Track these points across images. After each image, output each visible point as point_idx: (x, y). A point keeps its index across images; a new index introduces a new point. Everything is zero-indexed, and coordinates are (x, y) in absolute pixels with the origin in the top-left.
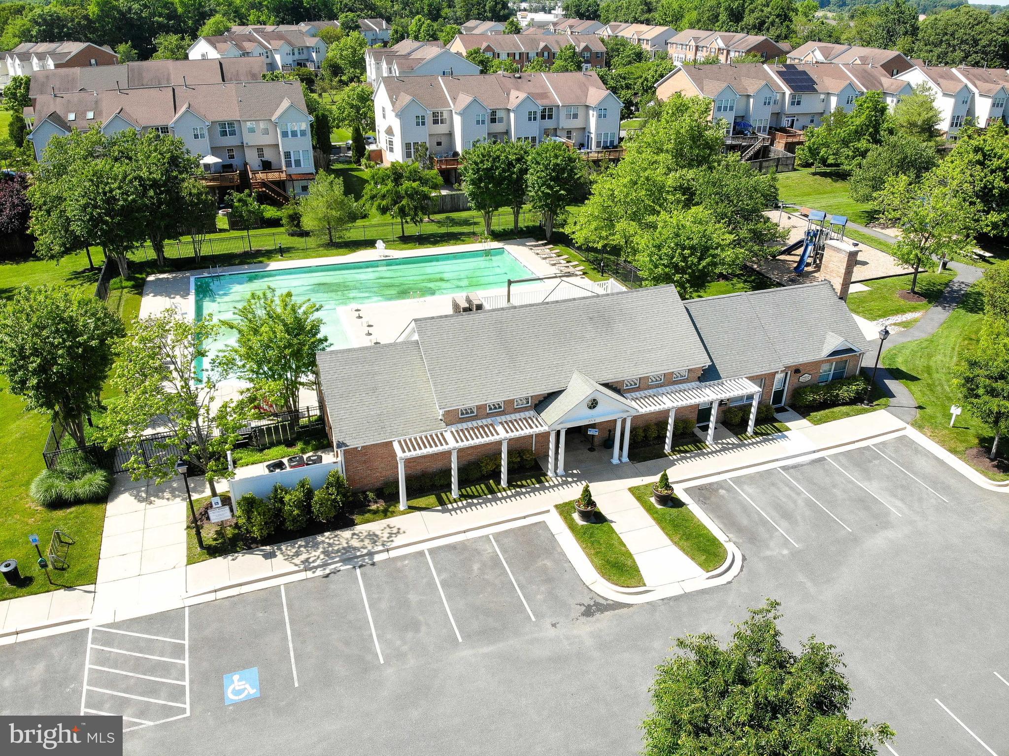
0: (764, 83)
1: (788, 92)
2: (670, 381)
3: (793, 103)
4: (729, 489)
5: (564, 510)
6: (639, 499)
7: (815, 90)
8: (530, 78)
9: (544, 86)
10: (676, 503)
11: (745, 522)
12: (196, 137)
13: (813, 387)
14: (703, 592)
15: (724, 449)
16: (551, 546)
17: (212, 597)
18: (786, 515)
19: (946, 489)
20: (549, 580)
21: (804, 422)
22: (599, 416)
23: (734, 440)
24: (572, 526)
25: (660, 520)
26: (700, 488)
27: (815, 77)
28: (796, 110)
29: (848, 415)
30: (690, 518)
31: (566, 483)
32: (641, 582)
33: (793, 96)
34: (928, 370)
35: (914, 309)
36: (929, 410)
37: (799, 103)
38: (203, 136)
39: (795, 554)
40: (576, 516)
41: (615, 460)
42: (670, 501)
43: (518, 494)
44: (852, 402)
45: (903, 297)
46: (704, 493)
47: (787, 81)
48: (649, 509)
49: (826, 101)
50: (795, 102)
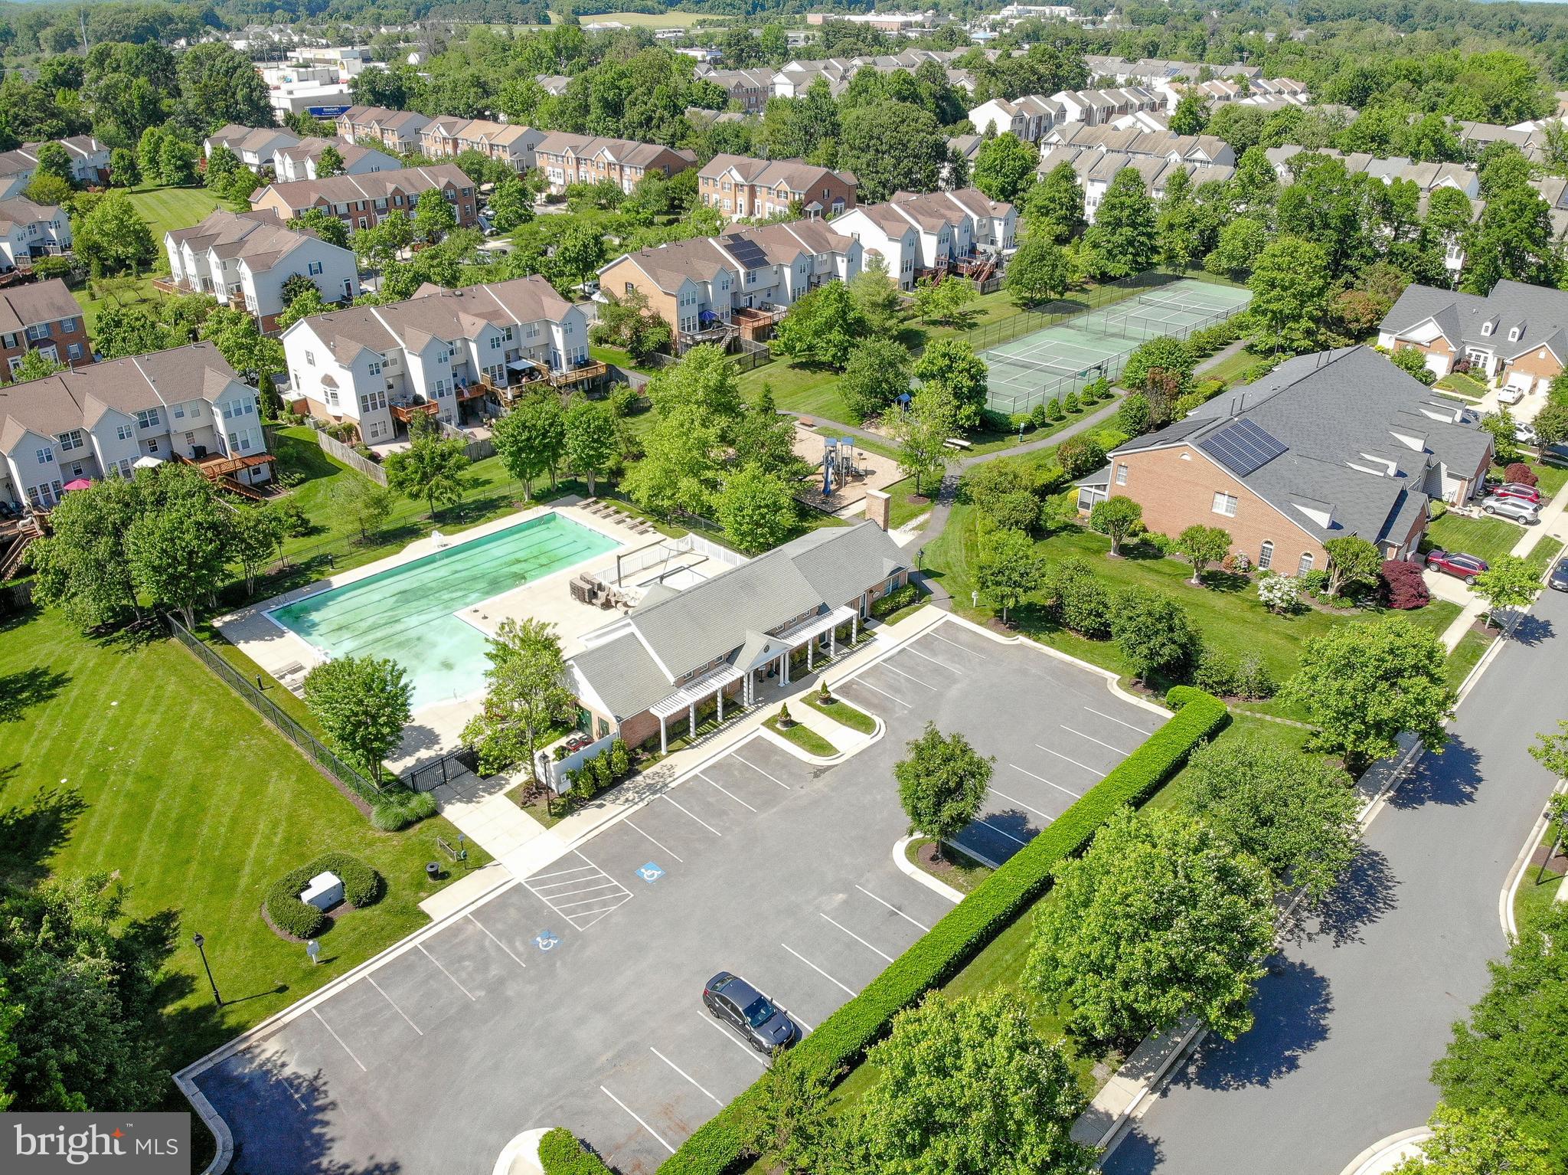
0: (719, 267)
1: (742, 271)
2: (801, 621)
3: (748, 281)
4: (858, 684)
5: (769, 724)
6: (809, 704)
7: (767, 263)
8: (473, 294)
9: (492, 302)
10: (834, 701)
11: (876, 701)
12: (122, 437)
13: (883, 600)
14: (872, 746)
15: (843, 658)
16: (773, 749)
17: (584, 840)
18: (897, 690)
19: (982, 650)
20: (784, 767)
21: (883, 626)
22: (771, 656)
23: (846, 650)
24: (780, 733)
25: (829, 714)
26: (841, 687)
27: (763, 247)
28: (753, 287)
29: (909, 614)
30: (844, 708)
31: (758, 708)
32: (837, 751)
33: (748, 274)
34: (948, 565)
35: (923, 511)
36: (958, 598)
37: (754, 280)
38: (129, 435)
39: (911, 712)
40: (778, 726)
41: (782, 684)
42: (829, 701)
43: (733, 724)
44: (909, 603)
45: (913, 502)
46: (845, 690)
47: (738, 257)
48: (819, 709)
49: (779, 272)
50: (751, 278)
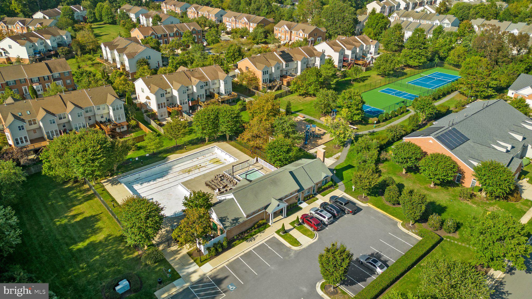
0: (277, 62)
1: (284, 63)
3: (286, 66)
5: (278, 232)
6: (292, 226)
7: (293, 61)
8: (196, 71)
9: (202, 74)
12: (79, 116)
14: (313, 243)
17: (211, 272)
21: (321, 196)
22: (280, 208)
23: (307, 205)
24: (281, 236)
27: (292, 55)
28: (288, 68)
29: (330, 192)
32: (301, 245)
35: (338, 152)
37: (288, 66)
38: (82, 115)
40: (281, 233)
41: (283, 217)
42: (299, 224)
44: (330, 188)
45: (335, 148)
47: (284, 58)
48: (296, 227)
49: (297, 63)
